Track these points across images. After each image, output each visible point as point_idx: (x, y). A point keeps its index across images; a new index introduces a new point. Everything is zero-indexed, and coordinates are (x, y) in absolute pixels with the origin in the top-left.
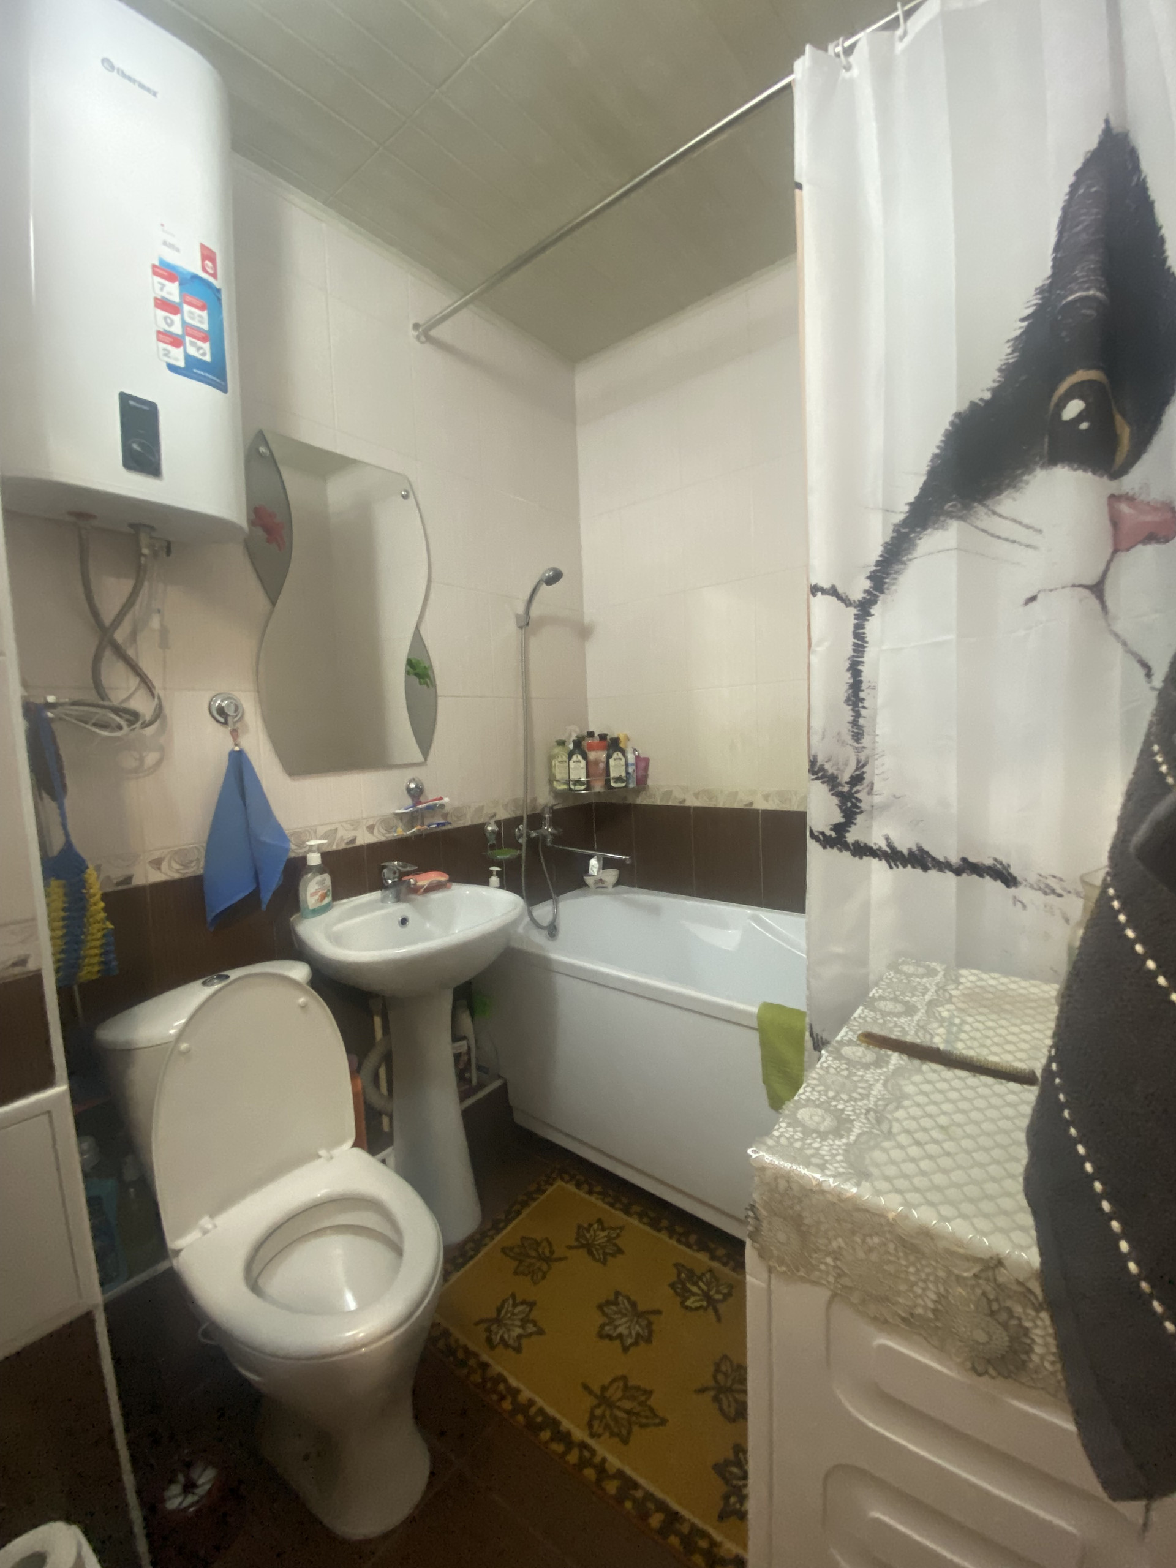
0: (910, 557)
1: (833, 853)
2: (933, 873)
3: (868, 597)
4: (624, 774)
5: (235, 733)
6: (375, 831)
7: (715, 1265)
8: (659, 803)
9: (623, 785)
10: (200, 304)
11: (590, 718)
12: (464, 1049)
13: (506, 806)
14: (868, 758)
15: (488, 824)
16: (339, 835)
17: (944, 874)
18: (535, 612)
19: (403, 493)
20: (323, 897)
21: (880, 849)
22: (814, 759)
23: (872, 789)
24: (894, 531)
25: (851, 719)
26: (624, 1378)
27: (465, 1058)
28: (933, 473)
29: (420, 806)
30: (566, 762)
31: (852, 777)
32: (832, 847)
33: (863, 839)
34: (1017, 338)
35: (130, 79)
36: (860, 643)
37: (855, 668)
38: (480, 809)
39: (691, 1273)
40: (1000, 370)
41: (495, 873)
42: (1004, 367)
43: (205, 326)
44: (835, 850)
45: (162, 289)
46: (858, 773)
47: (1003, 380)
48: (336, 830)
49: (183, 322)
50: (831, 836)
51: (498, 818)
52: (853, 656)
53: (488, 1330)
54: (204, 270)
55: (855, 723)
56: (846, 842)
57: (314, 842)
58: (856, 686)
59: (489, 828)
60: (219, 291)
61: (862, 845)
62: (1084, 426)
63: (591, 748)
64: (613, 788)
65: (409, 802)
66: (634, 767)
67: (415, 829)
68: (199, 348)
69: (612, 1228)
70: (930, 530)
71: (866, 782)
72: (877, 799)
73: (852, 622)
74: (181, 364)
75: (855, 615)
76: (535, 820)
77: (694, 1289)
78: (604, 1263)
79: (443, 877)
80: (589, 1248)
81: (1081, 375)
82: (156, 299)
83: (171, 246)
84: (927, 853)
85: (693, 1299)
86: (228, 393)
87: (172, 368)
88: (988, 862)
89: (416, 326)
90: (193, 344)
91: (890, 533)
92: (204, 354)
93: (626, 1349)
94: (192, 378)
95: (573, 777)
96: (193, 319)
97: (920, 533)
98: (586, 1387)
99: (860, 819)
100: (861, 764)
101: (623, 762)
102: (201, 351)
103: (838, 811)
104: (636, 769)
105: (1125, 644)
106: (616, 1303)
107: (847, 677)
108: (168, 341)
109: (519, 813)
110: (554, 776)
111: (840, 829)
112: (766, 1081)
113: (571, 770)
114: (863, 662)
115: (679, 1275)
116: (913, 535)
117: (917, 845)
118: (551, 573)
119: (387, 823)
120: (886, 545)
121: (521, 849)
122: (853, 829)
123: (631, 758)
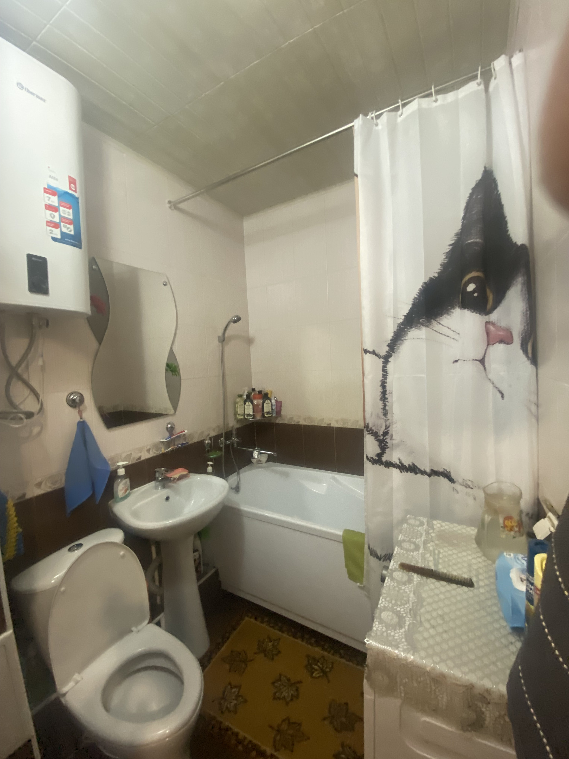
0: (405, 338)
1: (377, 466)
2: (419, 475)
3: (388, 354)
4: (271, 410)
5: (80, 413)
6: (151, 452)
7: (326, 653)
8: (286, 423)
9: (270, 415)
10: (68, 206)
11: (253, 384)
12: (197, 556)
13: (214, 430)
14: (390, 423)
15: (206, 440)
16: (133, 456)
17: (424, 476)
18: (226, 335)
19: (164, 283)
20: (126, 491)
21: (396, 464)
22: (368, 425)
23: (392, 437)
24: (398, 327)
25: (382, 407)
26: (288, 719)
27: (197, 561)
28: (414, 305)
29: (173, 437)
30: (243, 405)
31: (384, 433)
32: (376, 464)
33: (389, 459)
34: (447, 253)
35: (31, 93)
36: (385, 374)
37: (383, 385)
38: (202, 432)
39: (314, 659)
40: (441, 265)
41: (210, 465)
42: (442, 264)
43: (71, 217)
44: (378, 465)
45: (49, 200)
46: (386, 430)
47: (442, 269)
48: (131, 454)
49: (60, 215)
50: (376, 459)
51: (210, 436)
52: (383, 380)
53: (220, 704)
54: (70, 189)
55: (384, 409)
56: (382, 461)
57: (121, 464)
58: (384, 393)
59: (207, 442)
60: (78, 198)
61: (389, 462)
62: (476, 295)
63: (255, 398)
64: (266, 417)
65: (167, 434)
66: (275, 406)
67: (170, 448)
68: (68, 228)
69: (274, 640)
70: (413, 329)
71: (390, 434)
72: (394, 442)
73: (381, 365)
74: (59, 237)
75: (383, 362)
76: (228, 435)
77: (316, 667)
78: (273, 659)
79: (185, 472)
80: (264, 651)
81: (474, 274)
82: (46, 205)
83: (54, 178)
84: (416, 466)
85: (316, 672)
86: (82, 249)
87: (54, 239)
88: (442, 470)
89: (170, 202)
90: (65, 226)
91: (396, 328)
92: (70, 231)
93: (287, 704)
94: (64, 243)
95: (246, 413)
96: (65, 214)
97: (409, 329)
98: (271, 727)
99: (387, 451)
100: (387, 427)
101: (270, 405)
102: (69, 230)
103: (379, 447)
104: (276, 407)
105: (493, 383)
106: (280, 680)
107: (380, 389)
108: (52, 226)
109: (220, 432)
110: (237, 412)
111: (380, 455)
112: (347, 566)
113: (245, 409)
114: (387, 382)
115: (308, 661)
116: (406, 329)
117: (412, 463)
118: (236, 318)
119: (156, 446)
120: (395, 332)
121: (222, 451)
122: (385, 455)
123: (274, 401)
